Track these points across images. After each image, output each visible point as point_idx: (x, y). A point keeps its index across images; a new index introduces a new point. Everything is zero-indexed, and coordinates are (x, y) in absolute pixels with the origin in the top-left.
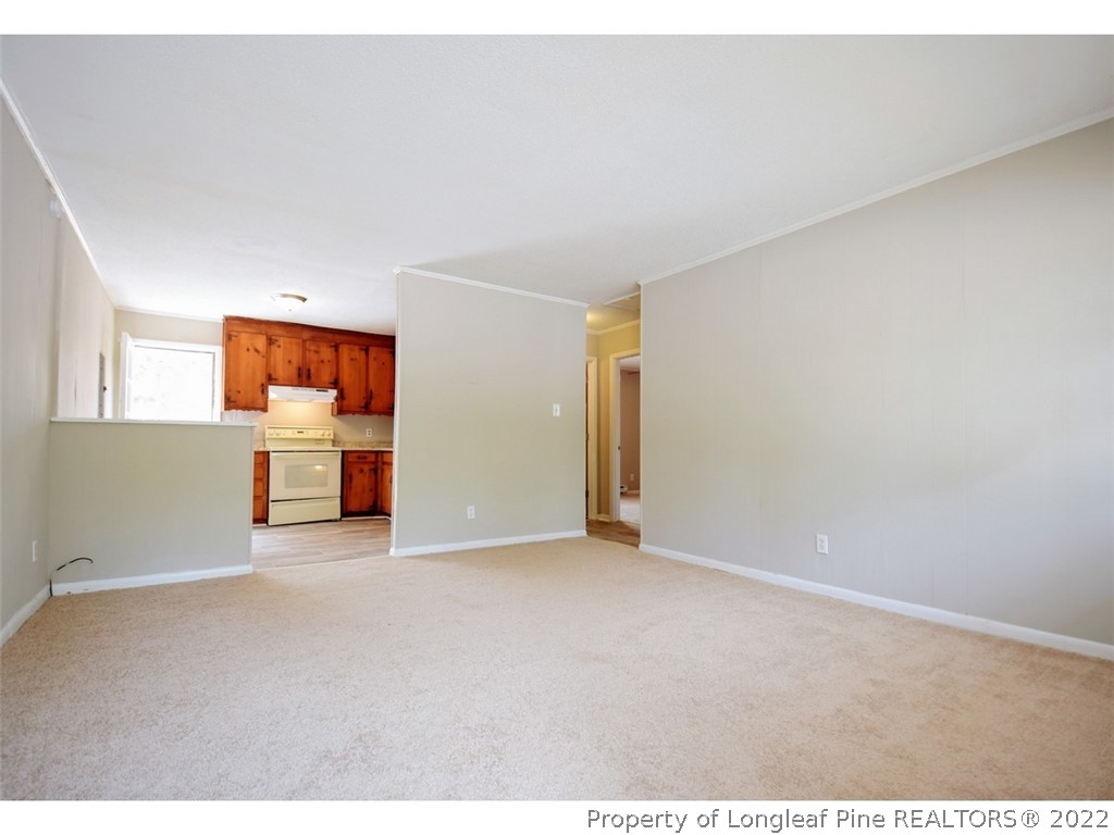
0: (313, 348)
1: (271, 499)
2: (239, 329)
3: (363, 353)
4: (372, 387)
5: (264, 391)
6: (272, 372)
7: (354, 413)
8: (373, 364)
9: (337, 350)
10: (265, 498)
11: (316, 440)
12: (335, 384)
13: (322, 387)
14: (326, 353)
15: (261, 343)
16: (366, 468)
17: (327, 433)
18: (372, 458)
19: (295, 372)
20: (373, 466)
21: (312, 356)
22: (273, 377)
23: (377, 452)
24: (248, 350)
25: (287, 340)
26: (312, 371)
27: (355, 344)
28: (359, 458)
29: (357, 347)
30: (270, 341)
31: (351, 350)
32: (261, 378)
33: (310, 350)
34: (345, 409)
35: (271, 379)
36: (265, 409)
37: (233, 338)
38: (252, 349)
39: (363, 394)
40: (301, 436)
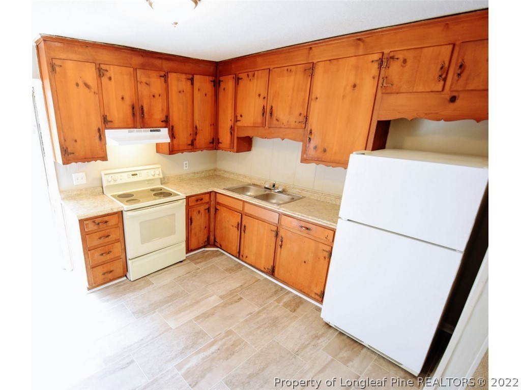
0: (144, 79)
1: (129, 257)
2: (63, 56)
3: (189, 82)
4: (197, 123)
5: (101, 137)
6: (106, 113)
7: (182, 151)
8: (198, 96)
9: (166, 81)
10: (123, 256)
11: (147, 180)
12: (166, 122)
13: (155, 128)
14: (157, 84)
15: (89, 74)
16: (202, 208)
17: (157, 172)
18: (206, 199)
19: (129, 111)
20: (207, 206)
21: (144, 90)
22: (108, 119)
23: (210, 193)
24: (77, 85)
25: (118, 69)
26: (145, 109)
27: (182, 73)
28: (197, 200)
29: (184, 76)
30: (101, 73)
31: (178, 80)
32: (96, 122)
33: (141, 82)
34: (176, 148)
35: (107, 122)
36: (104, 158)
37: (58, 69)
38: (81, 84)
39: (190, 131)
40: (135, 179)
